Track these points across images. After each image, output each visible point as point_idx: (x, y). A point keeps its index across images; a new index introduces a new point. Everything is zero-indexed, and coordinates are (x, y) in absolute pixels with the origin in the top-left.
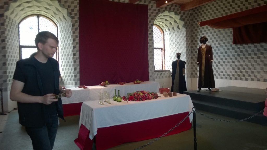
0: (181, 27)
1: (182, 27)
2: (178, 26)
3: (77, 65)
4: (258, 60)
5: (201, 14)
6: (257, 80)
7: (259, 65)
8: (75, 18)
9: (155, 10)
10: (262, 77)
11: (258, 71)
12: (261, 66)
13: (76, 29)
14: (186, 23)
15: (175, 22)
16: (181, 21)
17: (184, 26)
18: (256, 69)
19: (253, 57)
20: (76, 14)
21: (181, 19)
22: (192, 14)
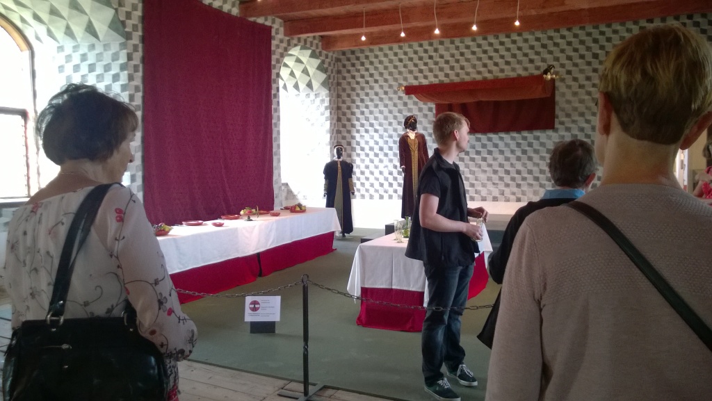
0: (316, 85)
1: (319, 84)
2: (310, 81)
3: (137, 166)
4: (483, 164)
5: (362, 64)
6: (480, 199)
7: (485, 171)
8: (134, 37)
9: (281, 41)
10: (490, 193)
11: (482, 183)
12: (488, 174)
13: (136, 68)
14: (329, 77)
15: (305, 71)
16: (319, 72)
17: (324, 84)
18: (479, 178)
19: (474, 158)
20: (135, 27)
21: (321, 68)
22: (338, 60)
